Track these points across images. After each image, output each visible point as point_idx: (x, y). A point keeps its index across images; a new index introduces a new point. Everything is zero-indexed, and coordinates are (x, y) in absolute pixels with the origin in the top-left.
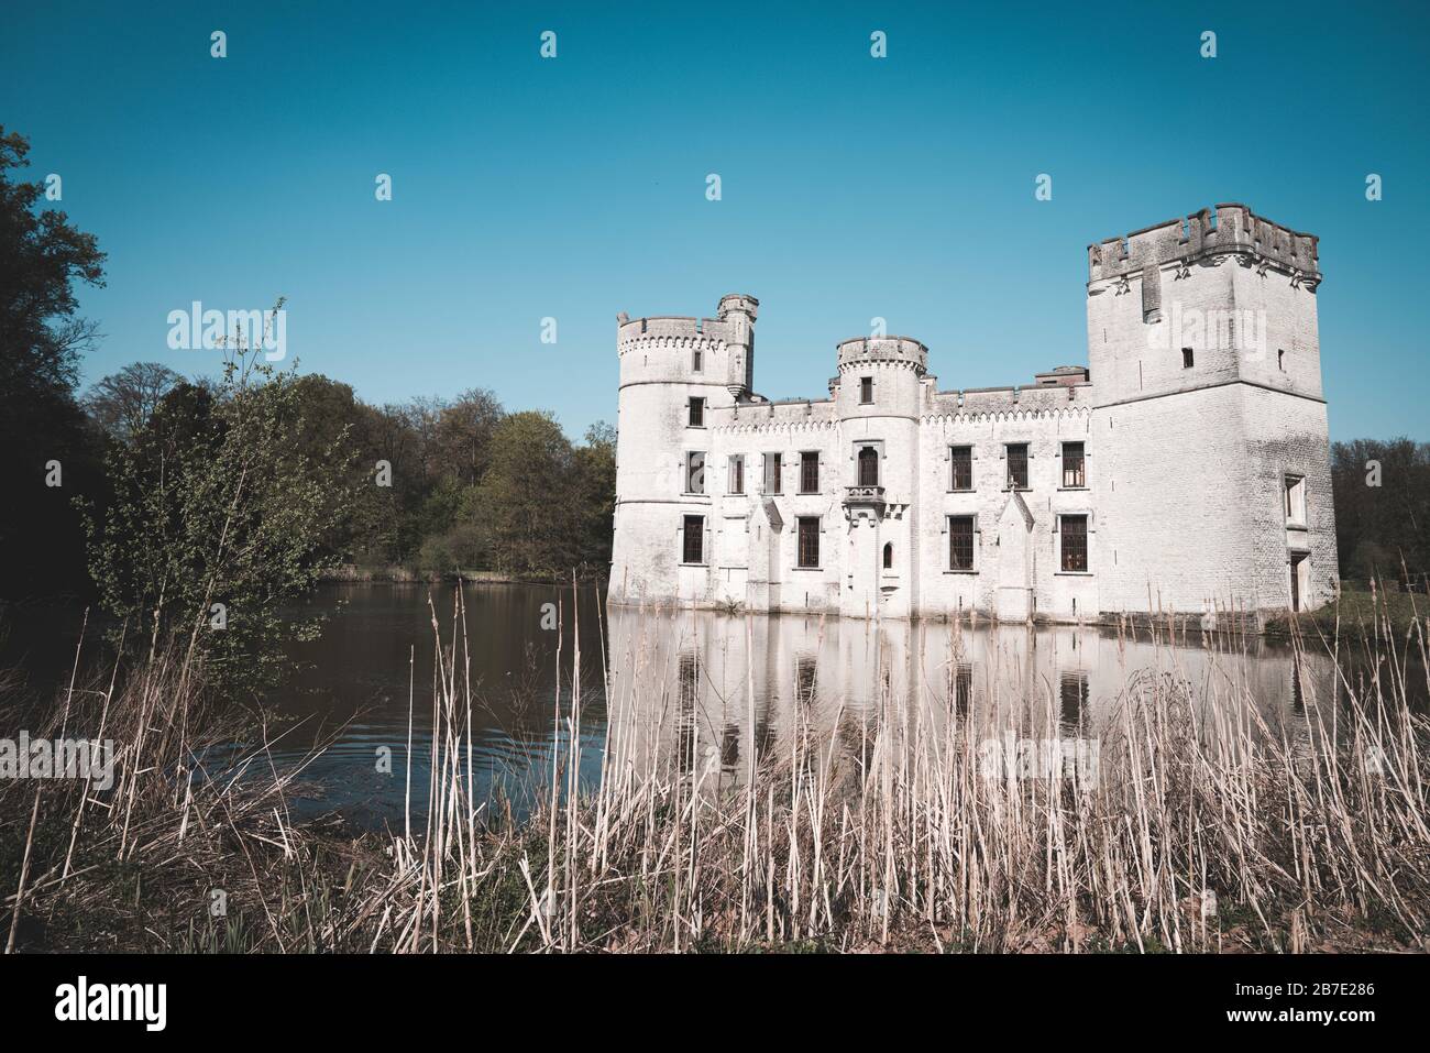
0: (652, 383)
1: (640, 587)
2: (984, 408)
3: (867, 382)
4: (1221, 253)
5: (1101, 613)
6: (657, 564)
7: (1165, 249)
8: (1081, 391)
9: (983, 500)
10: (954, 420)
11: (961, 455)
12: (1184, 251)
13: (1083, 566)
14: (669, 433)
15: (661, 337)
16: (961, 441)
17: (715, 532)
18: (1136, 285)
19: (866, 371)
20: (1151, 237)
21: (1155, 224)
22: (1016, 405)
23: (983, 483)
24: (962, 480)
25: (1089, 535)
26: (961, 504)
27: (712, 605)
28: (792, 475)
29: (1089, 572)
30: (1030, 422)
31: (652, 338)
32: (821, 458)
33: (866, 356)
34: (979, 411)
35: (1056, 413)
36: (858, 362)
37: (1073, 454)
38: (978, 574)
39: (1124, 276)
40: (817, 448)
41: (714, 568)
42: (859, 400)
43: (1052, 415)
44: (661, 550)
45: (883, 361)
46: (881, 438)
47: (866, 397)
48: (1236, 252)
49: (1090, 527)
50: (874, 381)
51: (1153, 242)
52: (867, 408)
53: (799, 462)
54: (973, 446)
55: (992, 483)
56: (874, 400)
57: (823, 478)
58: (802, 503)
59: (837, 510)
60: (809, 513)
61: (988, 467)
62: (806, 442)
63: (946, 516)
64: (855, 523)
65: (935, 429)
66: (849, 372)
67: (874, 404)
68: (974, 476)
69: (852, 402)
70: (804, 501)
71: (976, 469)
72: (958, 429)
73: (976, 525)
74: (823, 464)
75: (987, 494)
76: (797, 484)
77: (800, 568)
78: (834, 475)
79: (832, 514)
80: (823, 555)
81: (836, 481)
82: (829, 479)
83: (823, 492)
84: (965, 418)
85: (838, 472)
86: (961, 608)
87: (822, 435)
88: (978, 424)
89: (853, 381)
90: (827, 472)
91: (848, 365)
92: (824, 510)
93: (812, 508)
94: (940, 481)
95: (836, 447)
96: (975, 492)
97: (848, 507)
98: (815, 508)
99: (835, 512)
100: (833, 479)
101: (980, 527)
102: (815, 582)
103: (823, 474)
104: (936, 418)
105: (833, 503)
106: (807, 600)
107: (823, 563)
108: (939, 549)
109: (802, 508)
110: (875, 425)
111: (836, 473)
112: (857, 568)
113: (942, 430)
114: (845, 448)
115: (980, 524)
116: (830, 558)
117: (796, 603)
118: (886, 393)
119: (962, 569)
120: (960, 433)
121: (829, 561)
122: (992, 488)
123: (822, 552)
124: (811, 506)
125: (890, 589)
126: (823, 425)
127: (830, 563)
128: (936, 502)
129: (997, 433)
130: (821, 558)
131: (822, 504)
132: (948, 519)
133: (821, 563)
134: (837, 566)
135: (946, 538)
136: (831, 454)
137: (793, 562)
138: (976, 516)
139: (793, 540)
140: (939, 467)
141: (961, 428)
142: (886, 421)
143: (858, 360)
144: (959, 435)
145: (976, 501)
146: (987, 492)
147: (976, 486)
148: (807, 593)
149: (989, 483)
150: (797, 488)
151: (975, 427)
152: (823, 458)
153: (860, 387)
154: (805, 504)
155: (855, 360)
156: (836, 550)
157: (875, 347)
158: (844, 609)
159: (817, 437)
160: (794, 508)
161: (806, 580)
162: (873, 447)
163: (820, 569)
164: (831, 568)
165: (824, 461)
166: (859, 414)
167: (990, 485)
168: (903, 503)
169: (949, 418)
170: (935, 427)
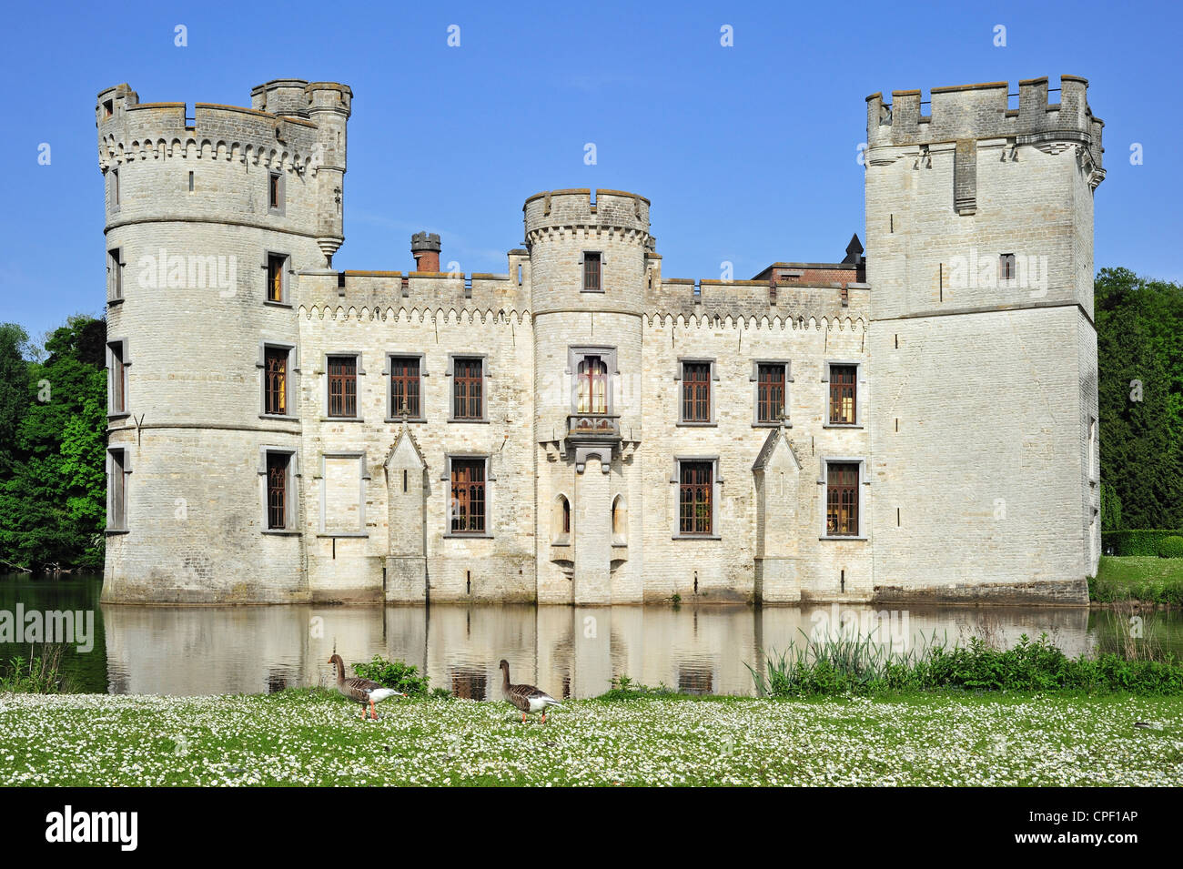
0: (206, 221)
1: (201, 571)
2: (729, 308)
3: (592, 258)
4: (1063, 140)
5: (877, 588)
6: (228, 532)
7: (983, 120)
8: (856, 295)
9: (727, 439)
10: (687, 322)
11: (697, 372)
12: (1011, 126)
13: (853, 527)
14: (240, 311)
15: (221, 143)
16: (698, 354)
17: (307, 480)
18: (944, 162)
19: (592, 244)
20: (966, 99)
21: (973, 85)
22: (773, 308)
23: (726, 414)
24: (697, 408)
25: (862, 487)
26: (696, 443)
27: (308, 597)
28: (437, 390)
29: (862, 536)
30: (791, 333)
31: (206, 142)
32: (487, 367)
33: (593, 220)
34: (722, 313)
35: (824, 322)
36: (582, 227)
37: (843, 376)
38: (720, 539)
39: (925, 146)
40: (481, 351)
41: (310, 535)
42: (580, 285)
43: (818, 325)
44: (233, 509)
45: (617, 229)
46: (613, 344)
47: (592, 281)
48: (1078, 141)
49: (864, 475)
50: (605, 258)
51: (968, 108)
52: (592, 298)
53: (452, 372)
54: (714, 361)
55: (739, 414)
56: (604, 287)
57: (491, 399)
58: (458, 435)
59: (514, 447)
60: (469, 451)
61: (732, 391)
62: (462, 341)
63: (676, 459)
64: (580, 467)
65: (660, 334)
66: (563, 239)
67: (604, 293)
68: (714, 404)
69: (568, 287)
70: (461, 433)
71: (717, 394)
72: (693, 336)
73: (717, 474)
74: (490, 376)
75: (732, 430)
76: (447, 405)
77: (456, 535)
78: (509, 394)
79: (505, 454)
80: (493, 515)
81: (512, 403)
82: (501, 399)
83: (492, 419)
84: (703, 321)
85: (514, 390)
86: (696, 587)
87: (488, 331)
88: (721, 331)
89: (570, 254)
90: (496, 389)
91: (562, 229)
92: (493, 447)
93: (474, 444)
94: (667, 409)
95: (511, 351)
96: (716, 426)
97: (571, 444)
98: (479, 444)
99: (510, 450)
100: (506, 400)
101: (722, 476)
102: (481, 556)
103: (489, 391)
104: (663, 318)
105: (507, 437)
106: (469, 583)
107: (493, 527)
108: (666, 506)
109: (457, 443)
110: (603, 325)
111: (511, 391)
112: (582, 534)
113: (670, 335)
114: (551, 356)
115: (721, 471)
116: (503, 520)
117: (451, 588)
118: (619, 278)
119: (694, 534)
120: (695, 341)
121: (502, 523)
122: (738, 422)
123: (490, 511)
124: (471, 440)
125: (616, 563)
126: (490, 316)
127: (504, 527)
128: (660, 439)
129: (745, 344)
130: (489, 519)
131: (489, 437)
132: (679, 463)
133: (490, 526)
134: (514, 531)
135: (675, 490)
136: (503, 361)
137: (444, 525)
138: (717, 460)
139: (444, 493)
140: (666, 390)
141: (696, 334)
142: (618, 320)
143: (582, 223)
144: (694, 345)
145: (717, 438)
146: (732, 426)
147: (717, 418)
148: (469, 572)
149: (734, 414)
150: (448, 411)
151: (716, 335)
152: (490, 366)
153: (583, 265)
154: (462, 436)
155: (577, 224)
156: (512, 508)
157: (608, 207)
158: (544, 593)
159: (480, 334)
160: (444, 443)
161: (467, 553)
162: (600, 357)
163: (487, 535)
164: (505, 534)
165: (492, 371)
166: (580, 306)
167: (736, 418)
168: (635, 440)
169: (681, 319)
170: (661, 331)
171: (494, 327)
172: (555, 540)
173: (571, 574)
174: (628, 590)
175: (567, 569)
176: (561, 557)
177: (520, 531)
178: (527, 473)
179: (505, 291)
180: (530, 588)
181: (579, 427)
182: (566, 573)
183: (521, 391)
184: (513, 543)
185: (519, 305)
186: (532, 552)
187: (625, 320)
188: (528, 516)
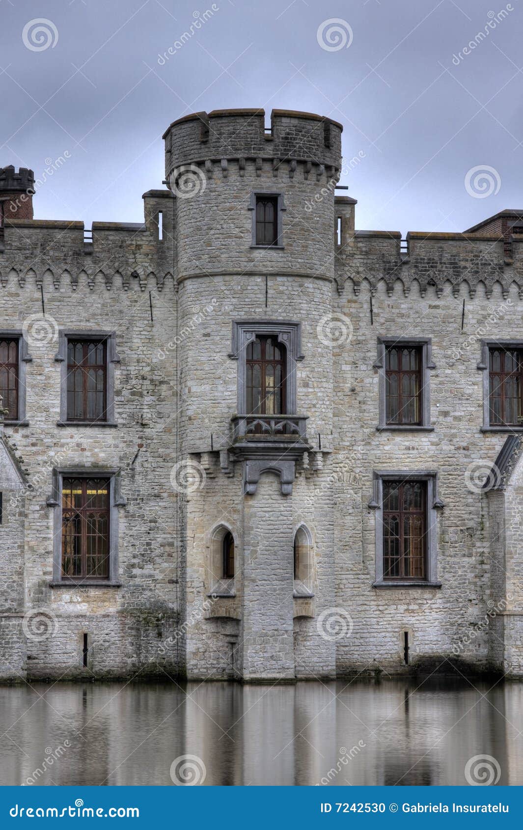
2: (447, 271)
3: (267, 202)
9: (448, 448)
10: (389, 290)
11: (404, 356)
19: (267, 184)
22: (508, 271)
23: (446, 414)
26: (404, 454)
28: (43, 382)
33: (269, 151)
34: (439, 278)
36: (253, 160)
38: (439, 587)
40: (107, 328)
42: (249, 240)
45: (300, 163)
46: (294, 320)
50: (284, 202)
52: (265, 258)
53: (64, 356)
54: (427, 342)
55: (463, 413)
56: (283, 241)
57: (118, 393)
58: (72, 442)
59: (150, 459)
60: (88, 464)
61: (454, 383)
62: (79, 315)
63: (376, 476)
64: (250, 488)
65: (353, 305)
66: (225, 177)
67: (283, 249)
68: (428, 401)
69: (232, 242)
70: (77, 439)
71: (433, 386)
72: (398, 308)
73: (434, 496)
74: (118, 362)
75: (454, 436)
76: (57, 402)
77: (67, 583)
78: (144, 388)
79: (138, 468)
80: (120, 555)
81: (148, 399)
82: (133, 394)
83: (120, 421)
84: (412, 288)
85: (152, 381)
86: (406, 655)
87: (116, 300)
88: (437, 303)
89: (236, 197)
90: (127, 379)
91: (224, 163)
92: (121, 459)
93: (94, 455)
94: (364, 407)
95: (149, 329)
96: (432, 430)
97: (238, 455)
98: (102, 455)
99: (146, 465)
100: (141, 395)
101: (441, 499)
102: (103, 613)
103: (117, 382)
104: (356, 283)
105: (141, 446)
106: (85, 650)
107: (121, 571)
108: (364, 541)
109: (70, 454)
110: (282, 293)
111: (147, 382)
112: (254, 581)
113: (366, 306)
114: (208, 335)
115: (441, 492)
116: (136, 561)
117: (62, 658)
118: (302, 229)
119: (402, 579)
120: (402, 316)
121: (133, 566)
122: (463, 425)
123: (116, 547)
124: (90, 450)
125: (301, 619)
126: (118, 281)
127: (136, 571)
128: (355, 448)
129: (470, 319)
130: (116, 559)
131: (116, 446)
132: (381, 482)
133: (116, 570)
134: (151, 576)
135: (376, 520)
136: (137, 342)
137: (50, 569)
138: (433, 476)
139: (51, 524)
140: (362, 381)
141: (403, 306)
142: (301, 286)
143: (253, 155)
144: (400, 320)
145: (434, 448)
146: (453, 431)
147: (433, 419)
148: (86, 636)
149: (457, 414)
150: (58, 410)
151: (430, 307)
152: (118, 349)
153: (254, 212)
154: (78, 445)
155: (246, 156)
156: (148, 544)
157: (288, 134)
158: (196, 665)
159: (103, 305)
160: (52, 453)
161: (83, 608)
162: (277, 336)
163: (113, 582)
164: (138, 581)
165: (121, 356)
166: (249, 267)
167: (460, 420)
168: (325, 450)
169: (381, 286)
170: (355, 302)
171: (123, 296)
172: (213, 589)
173: (236, 636)
174: (315, 659)
175: (229, 629)
176: (222, 613)
177: (160, 577)
178: (169, 496)
179: (139, 247)
180: (172, 657)
181: (250, 431)
182: (227, 636)
183: (161, 383)
184: (148, 593)
185: (159, 265)
186: (175, 606)
187: (311, 286)
188: (170, 555)
